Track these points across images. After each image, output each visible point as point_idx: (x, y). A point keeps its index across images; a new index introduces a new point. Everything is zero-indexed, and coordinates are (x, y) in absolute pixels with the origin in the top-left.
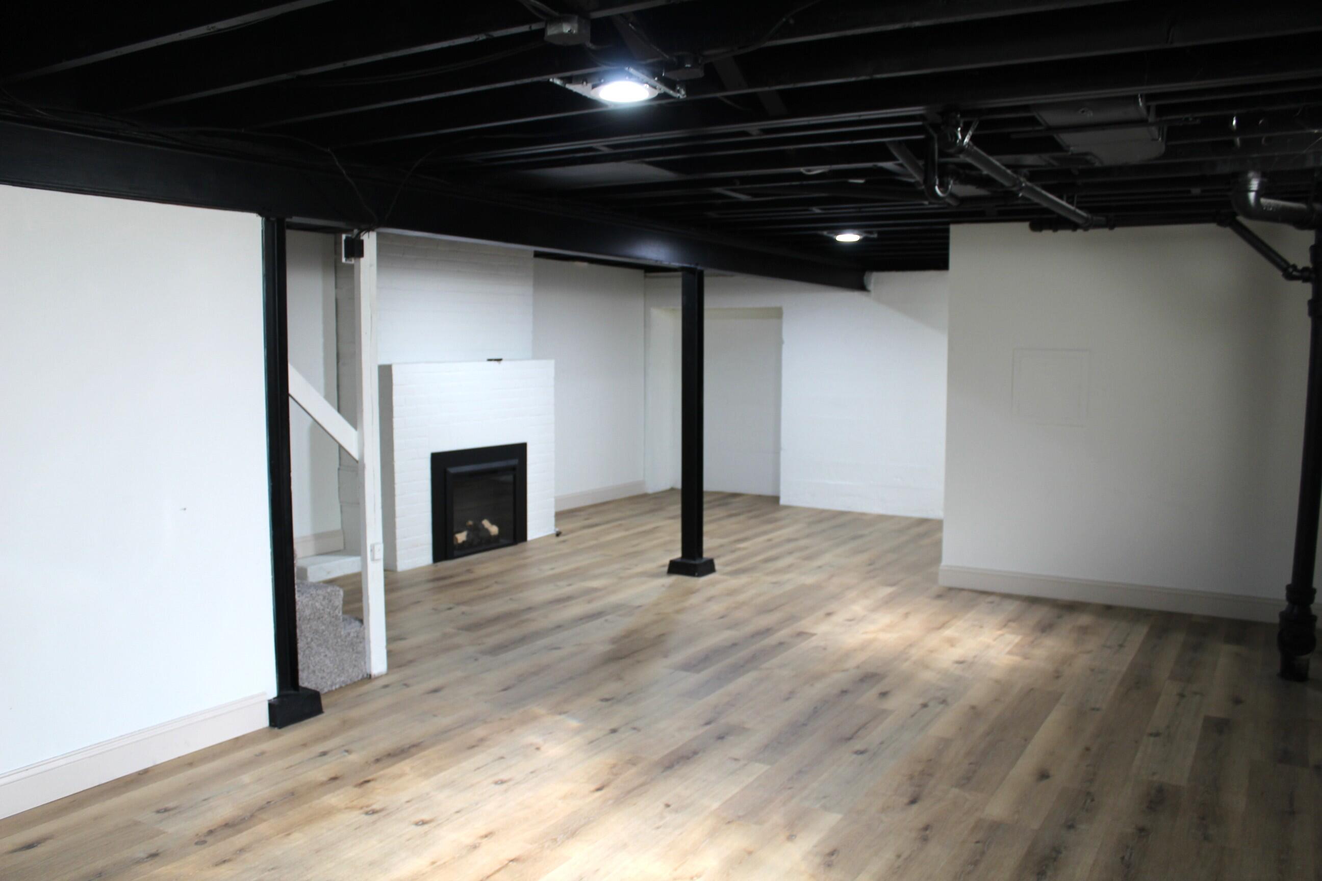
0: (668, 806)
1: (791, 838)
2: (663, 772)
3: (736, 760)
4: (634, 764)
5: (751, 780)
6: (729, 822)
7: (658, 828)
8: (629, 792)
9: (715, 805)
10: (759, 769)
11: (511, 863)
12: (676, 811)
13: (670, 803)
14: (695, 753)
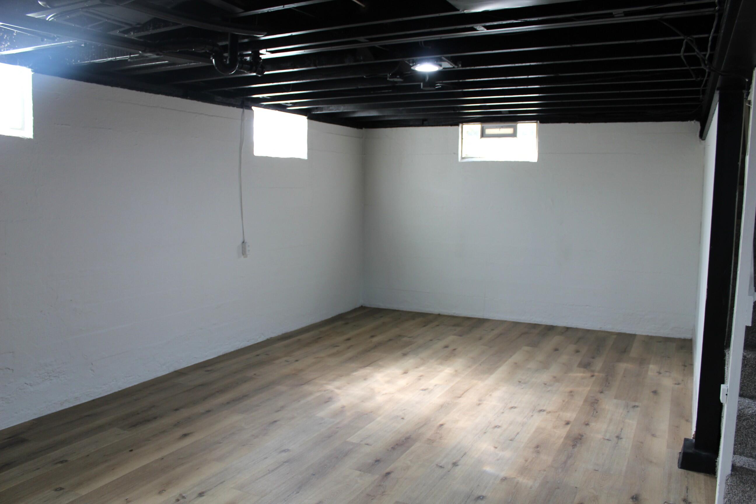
0: (403, 418)
1: (343, 407)
2: (410, 436)
3: (367, 444)
4: (429, 439)
5: (359, 432)
6: (372, 412)
7: (404, 410)
8: (425, 424)
9: (379, 419)
10: (354, 439)
11: (460, 396)
12: (398, 416)
13: (402, 420)
14: (393, 448)
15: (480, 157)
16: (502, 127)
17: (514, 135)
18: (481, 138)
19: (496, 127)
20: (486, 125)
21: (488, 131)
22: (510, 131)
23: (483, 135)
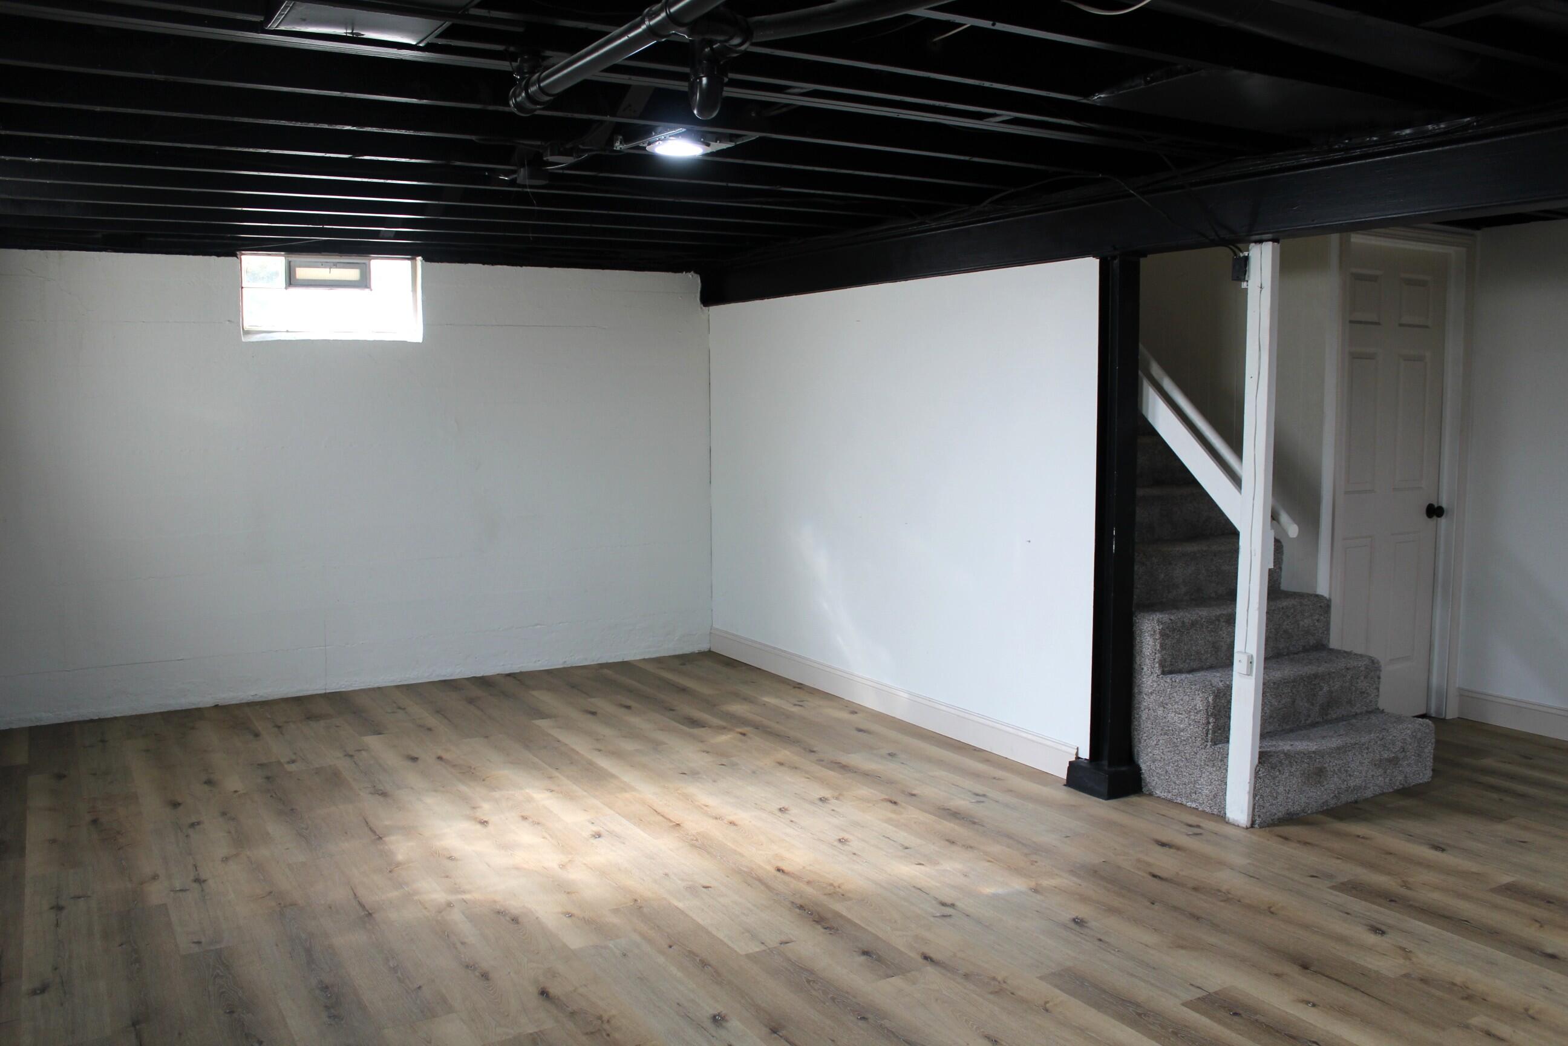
15: (287, 331)
16: (336, 265)
17: (364, 283)
18: (286, 288)
19: (323, 265)
20: (296, 259)
21: (302, 273)
22: (353, 274)
23: (291, 281)
